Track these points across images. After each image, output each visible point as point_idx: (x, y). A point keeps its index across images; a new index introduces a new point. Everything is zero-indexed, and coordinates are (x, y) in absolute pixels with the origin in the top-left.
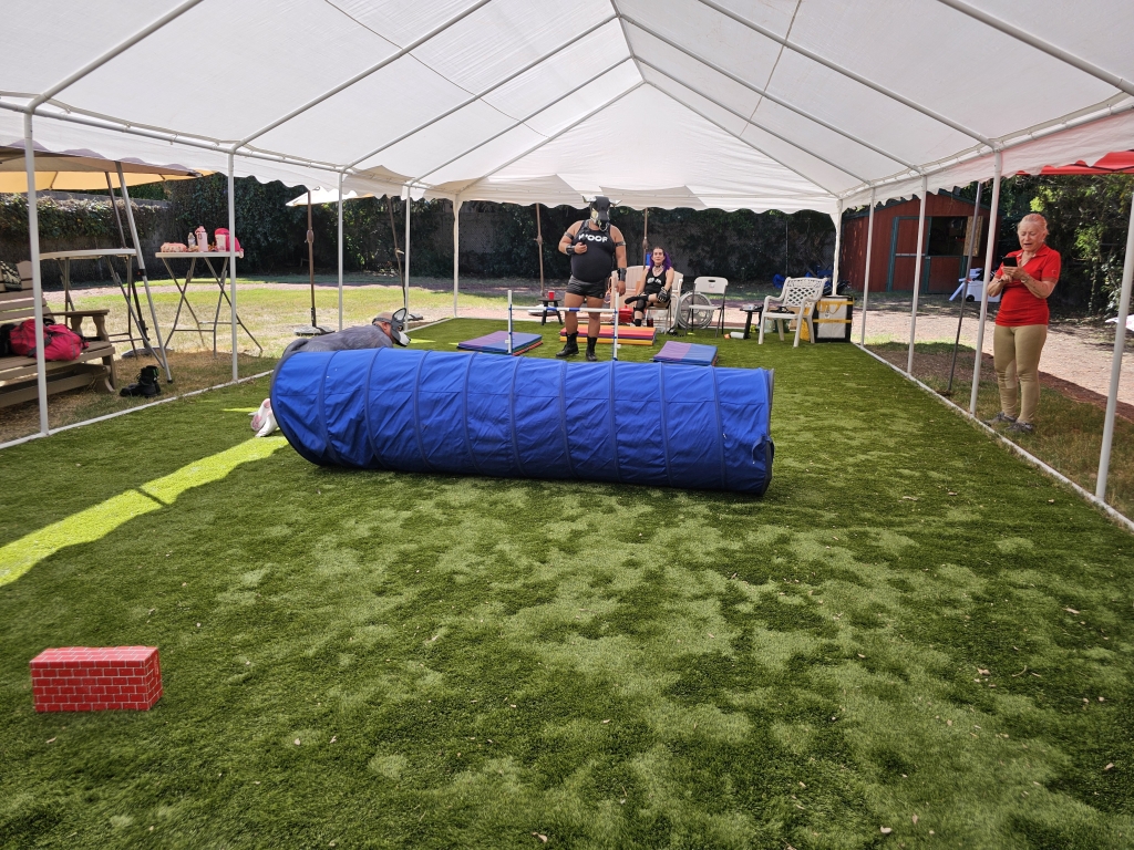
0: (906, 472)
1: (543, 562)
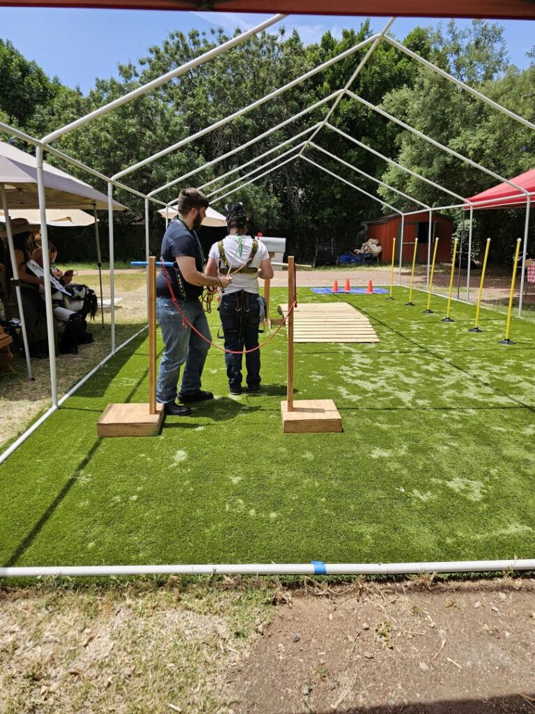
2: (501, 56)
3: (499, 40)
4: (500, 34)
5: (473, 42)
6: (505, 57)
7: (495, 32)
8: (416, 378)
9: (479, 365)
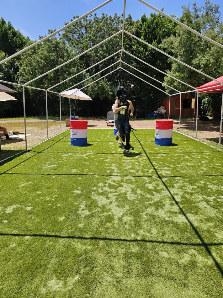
0: (218, 165)
1: (153, 196)
2: (218, 20)
3: (217, 12)
4: (218, 9)
5: (205, 13)
6: (220, 20)
7: (216, 8)
8: (137, 195)
9: (181, 185)
